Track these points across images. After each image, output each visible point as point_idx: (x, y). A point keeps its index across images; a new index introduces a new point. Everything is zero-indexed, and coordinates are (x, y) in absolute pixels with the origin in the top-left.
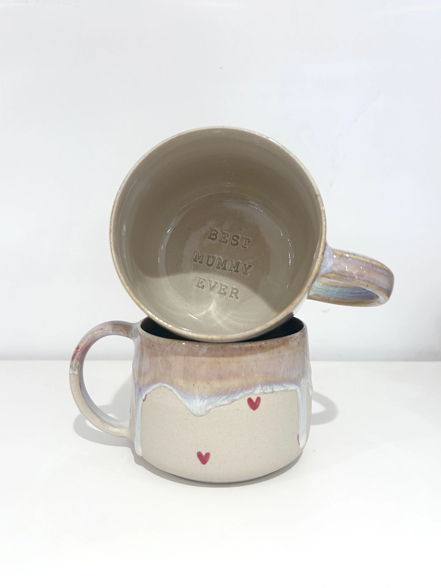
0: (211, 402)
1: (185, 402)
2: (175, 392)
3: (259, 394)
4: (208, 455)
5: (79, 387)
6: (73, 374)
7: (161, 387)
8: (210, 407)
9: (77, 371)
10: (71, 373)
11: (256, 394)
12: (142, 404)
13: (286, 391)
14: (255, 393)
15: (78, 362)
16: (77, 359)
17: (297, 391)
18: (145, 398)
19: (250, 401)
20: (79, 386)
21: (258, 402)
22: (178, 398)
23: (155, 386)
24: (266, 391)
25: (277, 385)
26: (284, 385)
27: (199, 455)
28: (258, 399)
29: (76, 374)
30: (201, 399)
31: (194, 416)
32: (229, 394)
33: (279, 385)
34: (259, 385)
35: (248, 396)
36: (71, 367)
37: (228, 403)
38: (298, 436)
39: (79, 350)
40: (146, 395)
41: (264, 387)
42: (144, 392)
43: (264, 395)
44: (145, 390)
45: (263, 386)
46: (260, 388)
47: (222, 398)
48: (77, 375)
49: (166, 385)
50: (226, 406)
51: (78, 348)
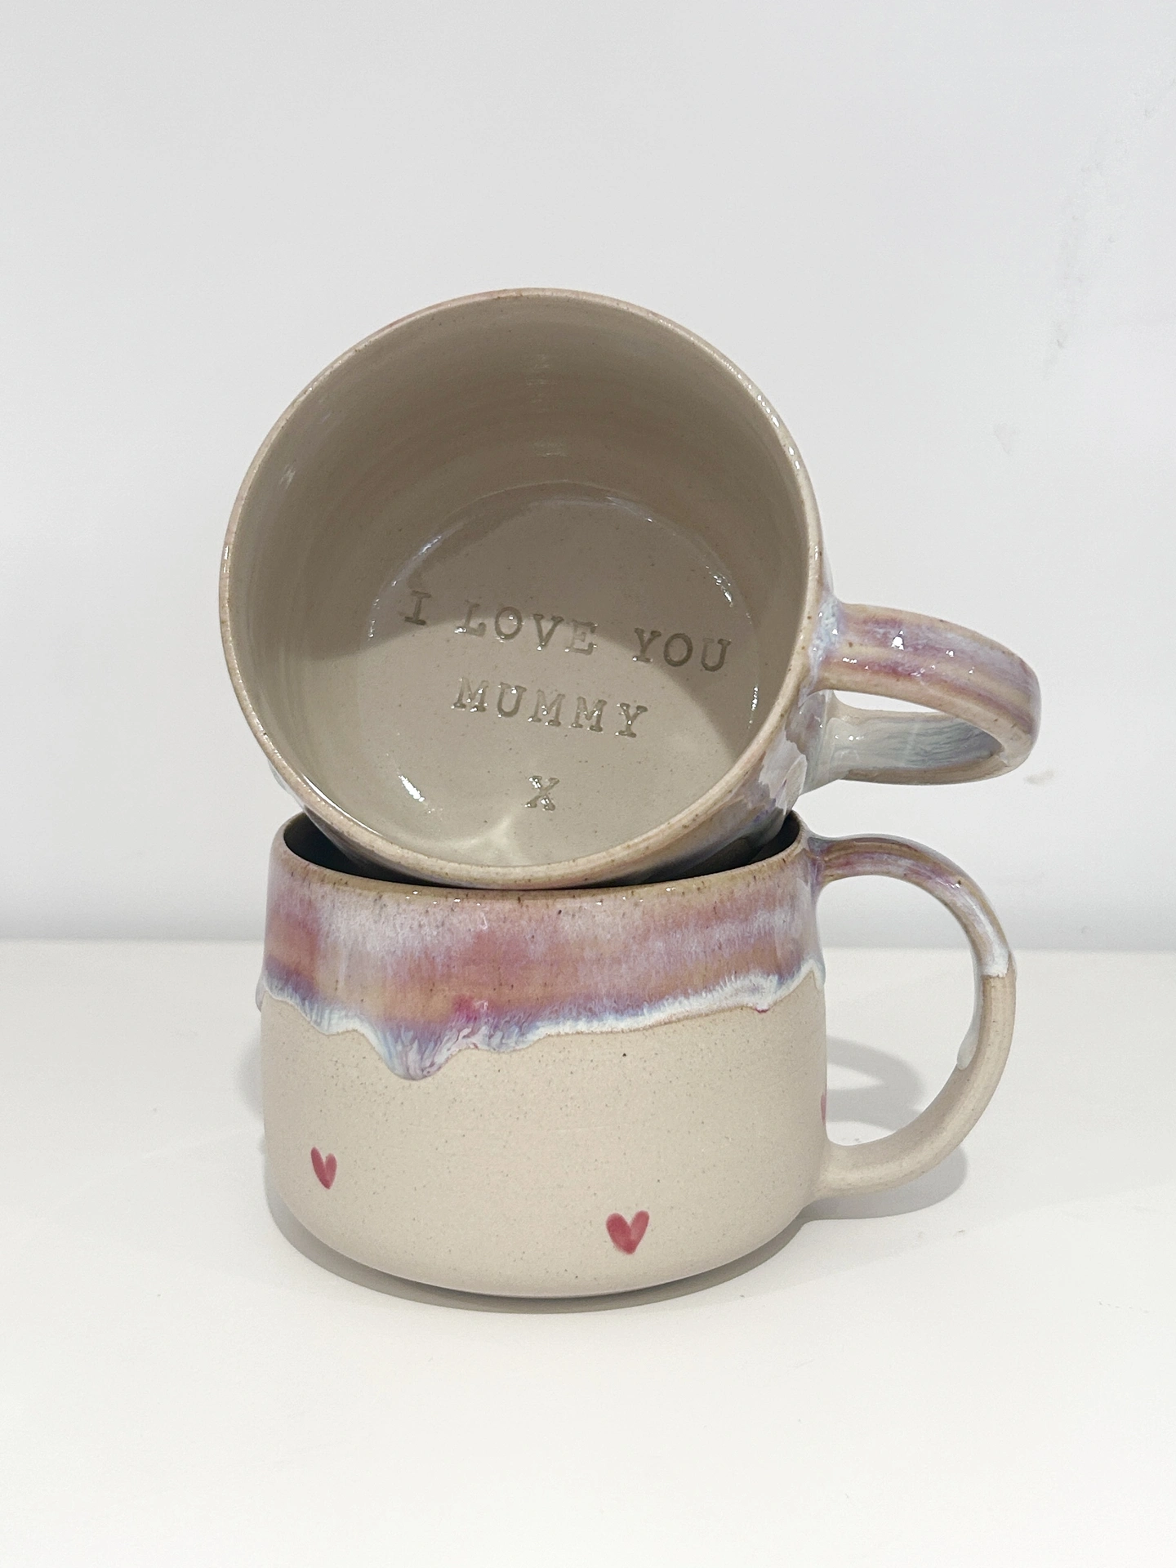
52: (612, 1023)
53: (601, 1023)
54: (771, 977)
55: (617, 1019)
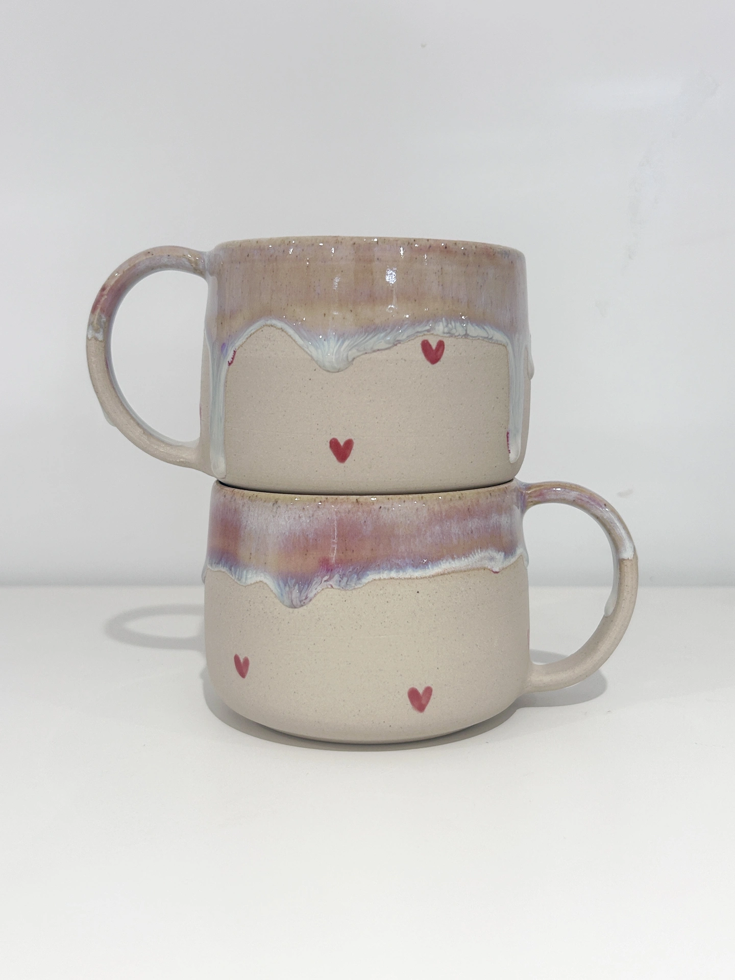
0: (356, 343)
1: (308, 348)
2: (291, 332)
3: (442, 337)
4: (349, 444)
5: (105, 366)
6: (93, 339)
7: (263, 329)
8: (354, 352)
9: (101, 333)
10: (90, 336)
11: (437, 335)
12: (228, 371)
13: (489, 339)
14: (435, 333)
15: (103, 316)
16: (102, 310)
17: (508, 347)
18: (233, 359)
19: (425, 346)
20: (104, 363)
21: (440, 351)
22: (296, 342)
23: (252, 329)
24: (454, 331)
25: (474, 324)
26: (485, 327)
27: (334, 444)
28: (441, 345)
29: (100, 339)
30: (338, 340)
31: (325, 372)
32: (389, 330)
33: (477, 325)
34: (442, 319)
35: (422, 336)
36: (91, 326)
37: (387, 346)
38: (508, 433)
39: (106, 292)
40: (235, 352)
41: (451, 324)
42: (231, 347)
43: (450, 339)
44: (231, 343)
45: (449, 322)
46: (445, 324)
47: (376, 337)
48: (101, 341)
49: (274, 322)
50: (383, 352)
51: (103, 289)
52: (411, 573)
53: (404, 573)
54: (500, 553)
55: (414, 571)
